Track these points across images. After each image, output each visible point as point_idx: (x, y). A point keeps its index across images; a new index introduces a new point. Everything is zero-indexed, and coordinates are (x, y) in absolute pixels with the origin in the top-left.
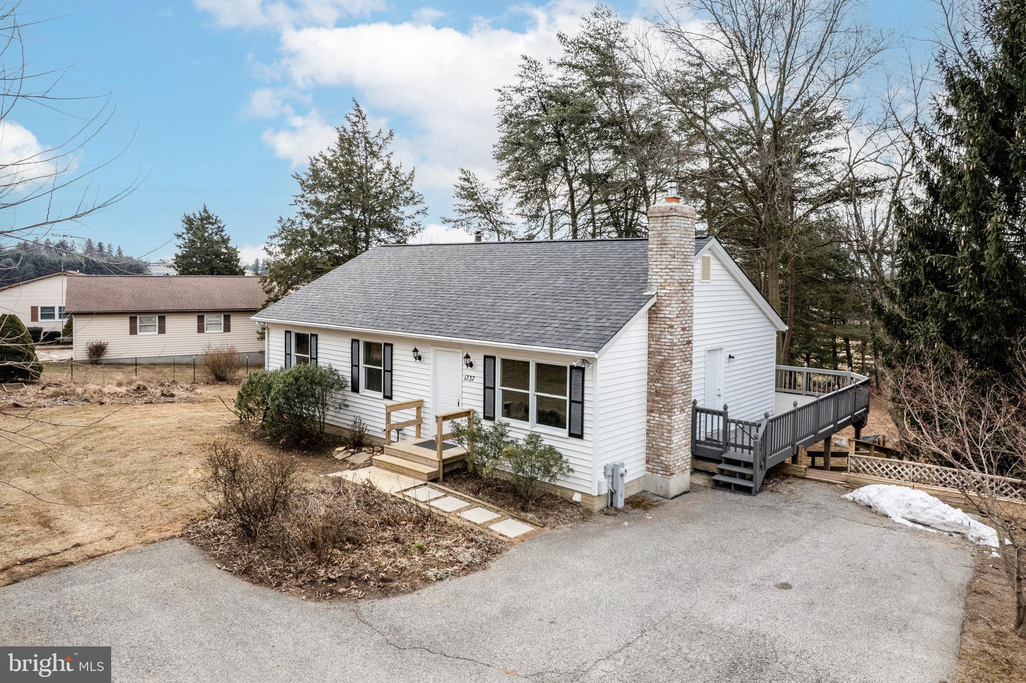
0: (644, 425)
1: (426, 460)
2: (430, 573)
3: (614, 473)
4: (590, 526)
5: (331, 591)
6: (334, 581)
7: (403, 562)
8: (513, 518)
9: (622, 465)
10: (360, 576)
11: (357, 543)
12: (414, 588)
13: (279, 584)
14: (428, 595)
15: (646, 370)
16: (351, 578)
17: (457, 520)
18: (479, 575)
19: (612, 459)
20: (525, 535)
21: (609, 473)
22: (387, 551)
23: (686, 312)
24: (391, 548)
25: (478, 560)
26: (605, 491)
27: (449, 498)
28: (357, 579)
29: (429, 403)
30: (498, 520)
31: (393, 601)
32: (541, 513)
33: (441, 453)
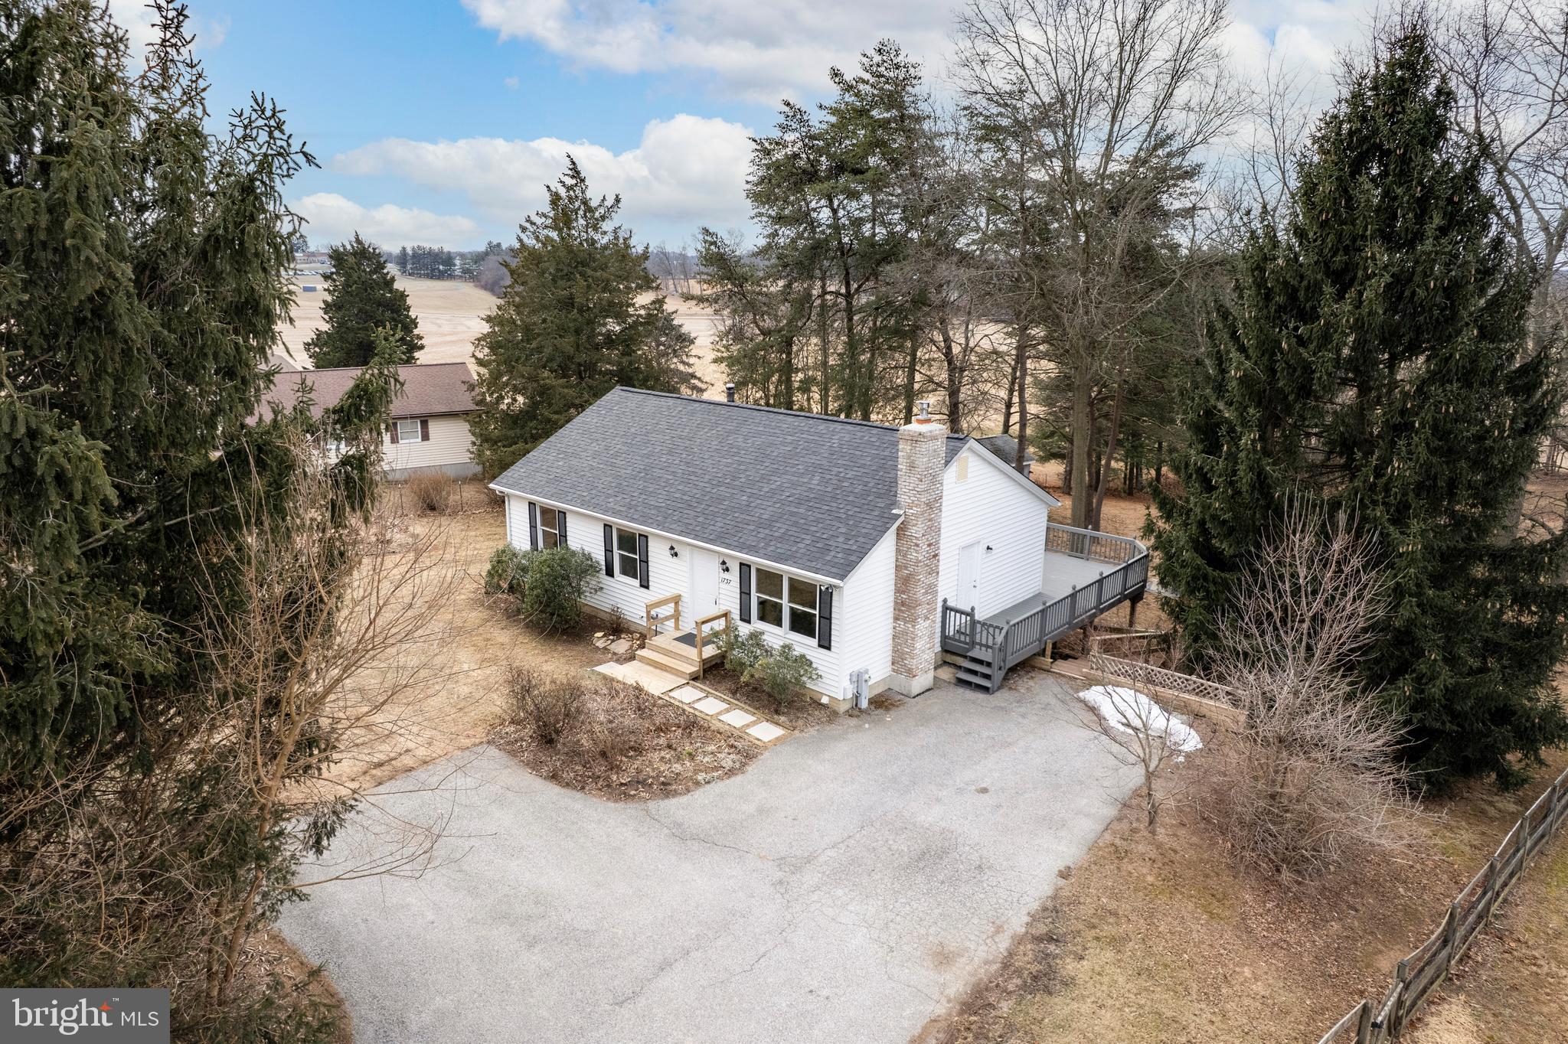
0: (891, 631)
1: (687, 660)
2: (700, 777)
3: (858, 679)
4: (834, 729)
5: (625, 793)
6: (625, 784)
7: (677, 767)
8: (767, 721)
9: (867, 672)
10: (645, 780)
11: (639, 750)
12: (688, 791)
13: (583, 788)
14: (699, 796)
15: (893, 582)
16: (638, 782)
17: (719, 725)
18: (737, 779)
19: (856, 667)
20: (778, 739)
21: (855, 679)
22: (663, 758)
23: (934, 529)
24: (667, 755)
25: (737, 765)
26: (849, 696)
27: (711, 699)
28: (643, 783)
29: (686, 598)
30: (754, 723)
31: (672, 803)
32: (792, 717)
33: (700, 653)
